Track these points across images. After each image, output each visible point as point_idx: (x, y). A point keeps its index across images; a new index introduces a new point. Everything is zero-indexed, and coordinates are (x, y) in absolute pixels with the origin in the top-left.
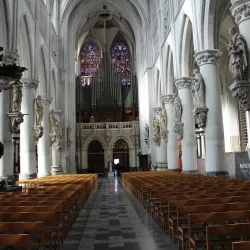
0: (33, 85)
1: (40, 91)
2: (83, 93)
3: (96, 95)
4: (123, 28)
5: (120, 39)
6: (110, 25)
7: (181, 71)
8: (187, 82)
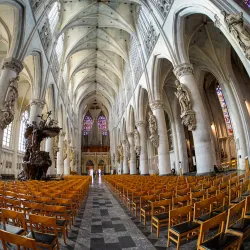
0: (64, 135)
1: (66, 138)
2: (85, 138)
3: (90, 139)
4: (103, 109)
5: (102, 114)
6: (98, 108)
7: (129, 130)
8: (132, 135)
